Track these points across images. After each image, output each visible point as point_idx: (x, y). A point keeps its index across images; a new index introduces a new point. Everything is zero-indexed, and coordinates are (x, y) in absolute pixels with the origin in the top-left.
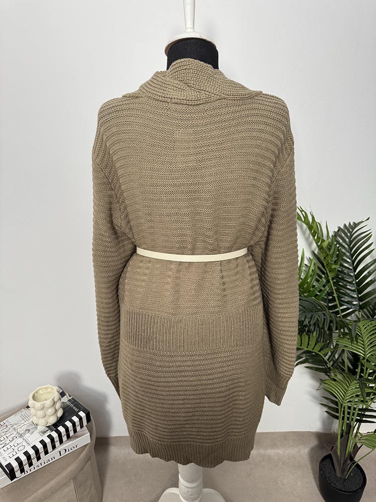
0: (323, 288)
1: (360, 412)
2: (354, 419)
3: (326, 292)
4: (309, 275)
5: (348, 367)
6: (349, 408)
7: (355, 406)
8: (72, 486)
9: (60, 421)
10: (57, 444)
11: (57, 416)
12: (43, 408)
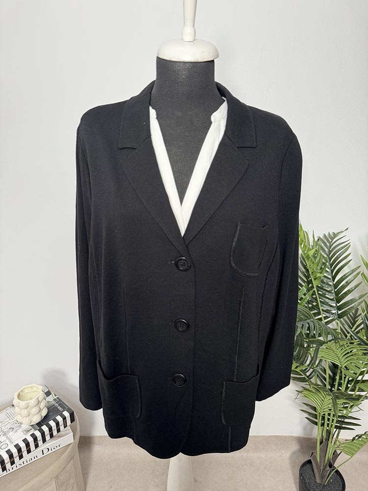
2: (334, 427)
8: (54, 485)
9: (45, 420)
10: (40, 442)
11: (41, 415)
12: (28, 407)
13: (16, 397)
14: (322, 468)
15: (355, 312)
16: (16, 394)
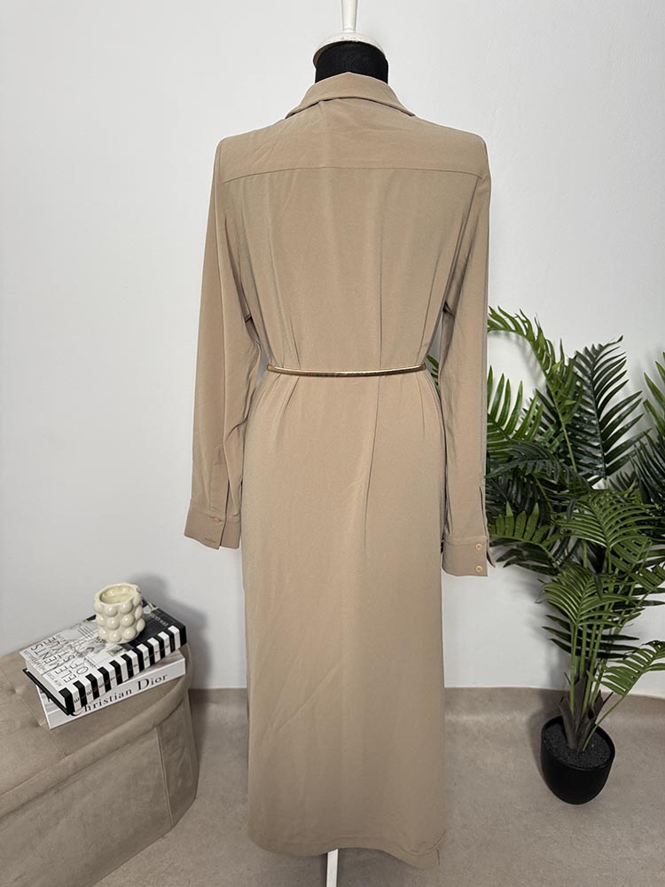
0: (548, 445)
1: (606, 642)
2: (596, 655)
4: (528, 424)
5: (588, 567)
6: (589, 636)
7: (597, 632)
8: (155, 739)
9: (141, 638)
10: (136, 670)
11: (135, 629)
12: (117, 613)
13: (98, 600)
14: (577, 723)
16: (98, 595)
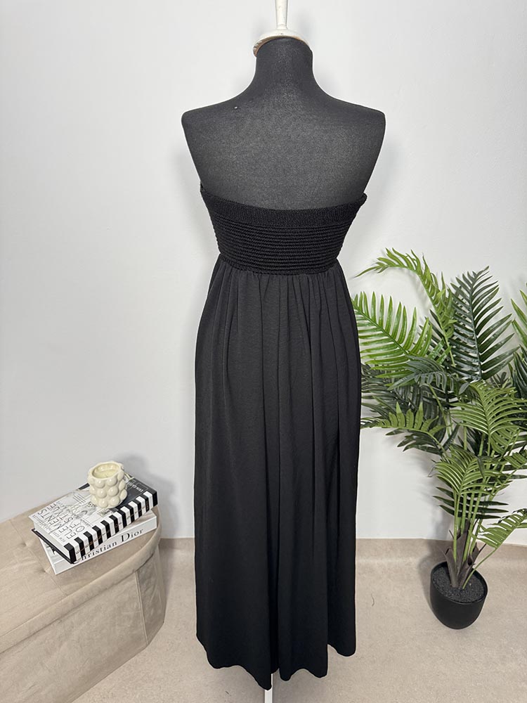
1: (482, 506)
2: (474, 516)
3: (443, 360)
4: (424, 338)
5: (468, 450)
6: (468, 502)
7: (476, 499)
8: (135, 580)
11: (120, 497)
12: (104, 486)
13: (91, 474)
14: (459, 568)
15: (502, 376)
16: (91, 471)
